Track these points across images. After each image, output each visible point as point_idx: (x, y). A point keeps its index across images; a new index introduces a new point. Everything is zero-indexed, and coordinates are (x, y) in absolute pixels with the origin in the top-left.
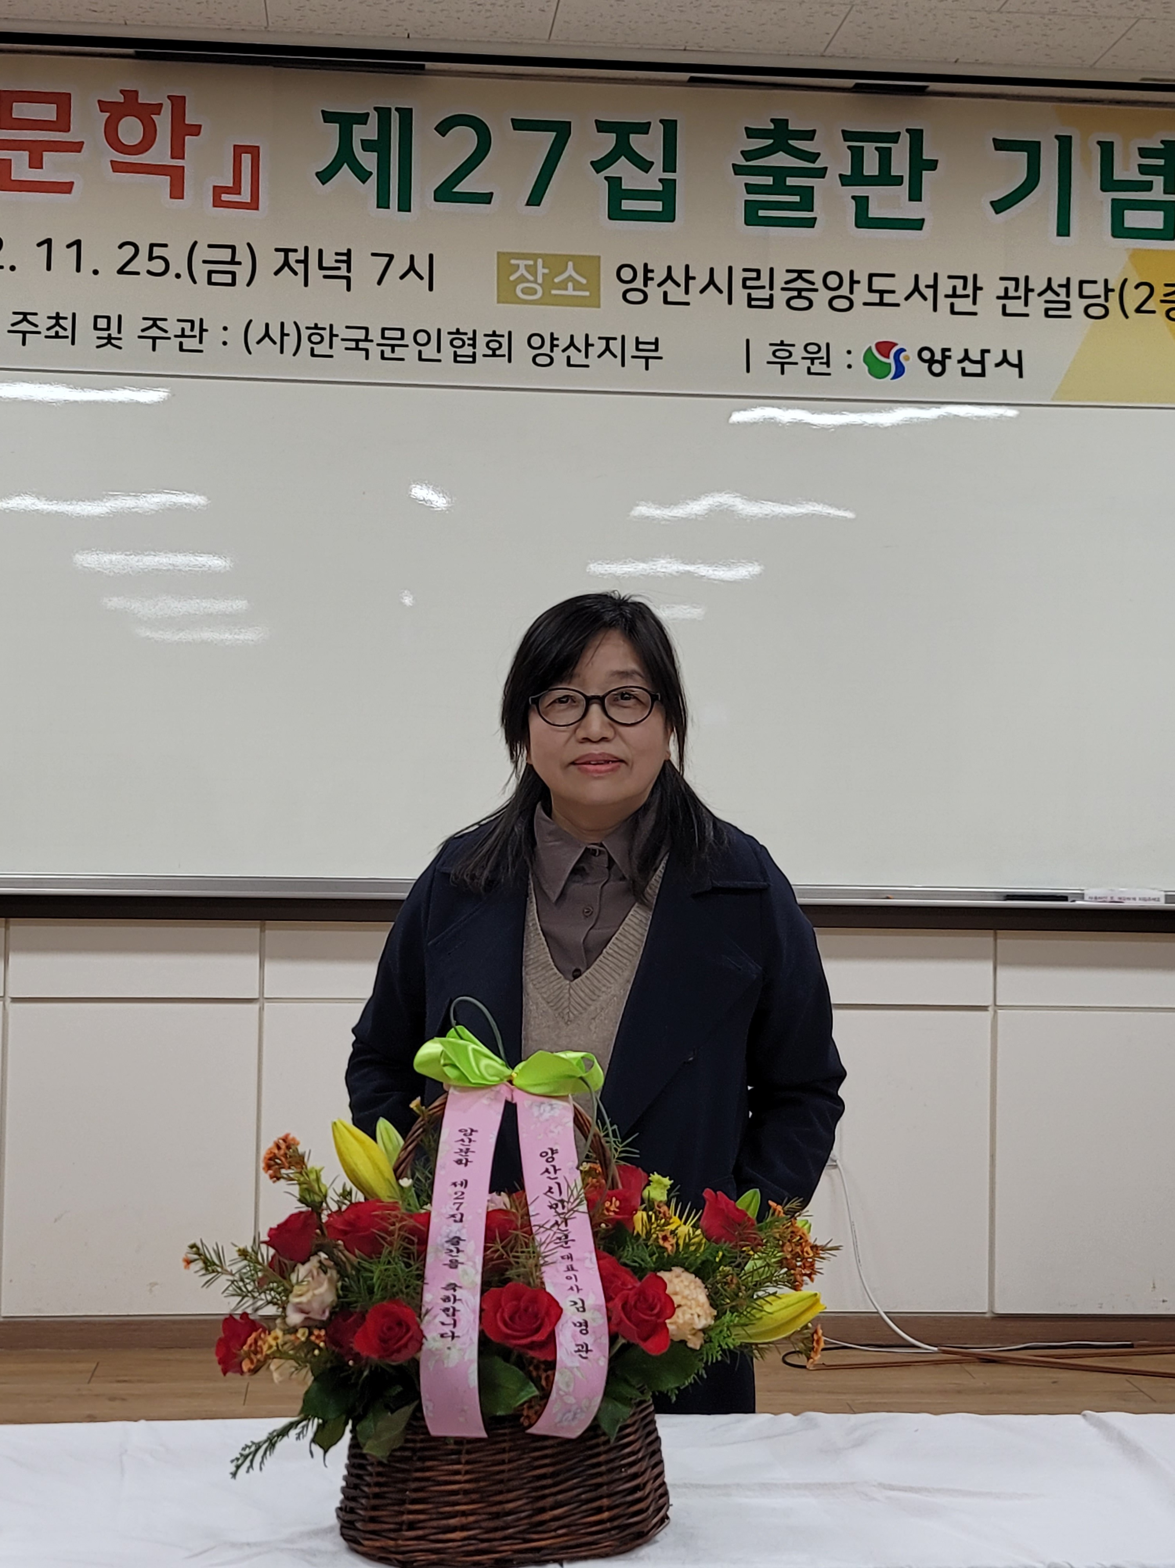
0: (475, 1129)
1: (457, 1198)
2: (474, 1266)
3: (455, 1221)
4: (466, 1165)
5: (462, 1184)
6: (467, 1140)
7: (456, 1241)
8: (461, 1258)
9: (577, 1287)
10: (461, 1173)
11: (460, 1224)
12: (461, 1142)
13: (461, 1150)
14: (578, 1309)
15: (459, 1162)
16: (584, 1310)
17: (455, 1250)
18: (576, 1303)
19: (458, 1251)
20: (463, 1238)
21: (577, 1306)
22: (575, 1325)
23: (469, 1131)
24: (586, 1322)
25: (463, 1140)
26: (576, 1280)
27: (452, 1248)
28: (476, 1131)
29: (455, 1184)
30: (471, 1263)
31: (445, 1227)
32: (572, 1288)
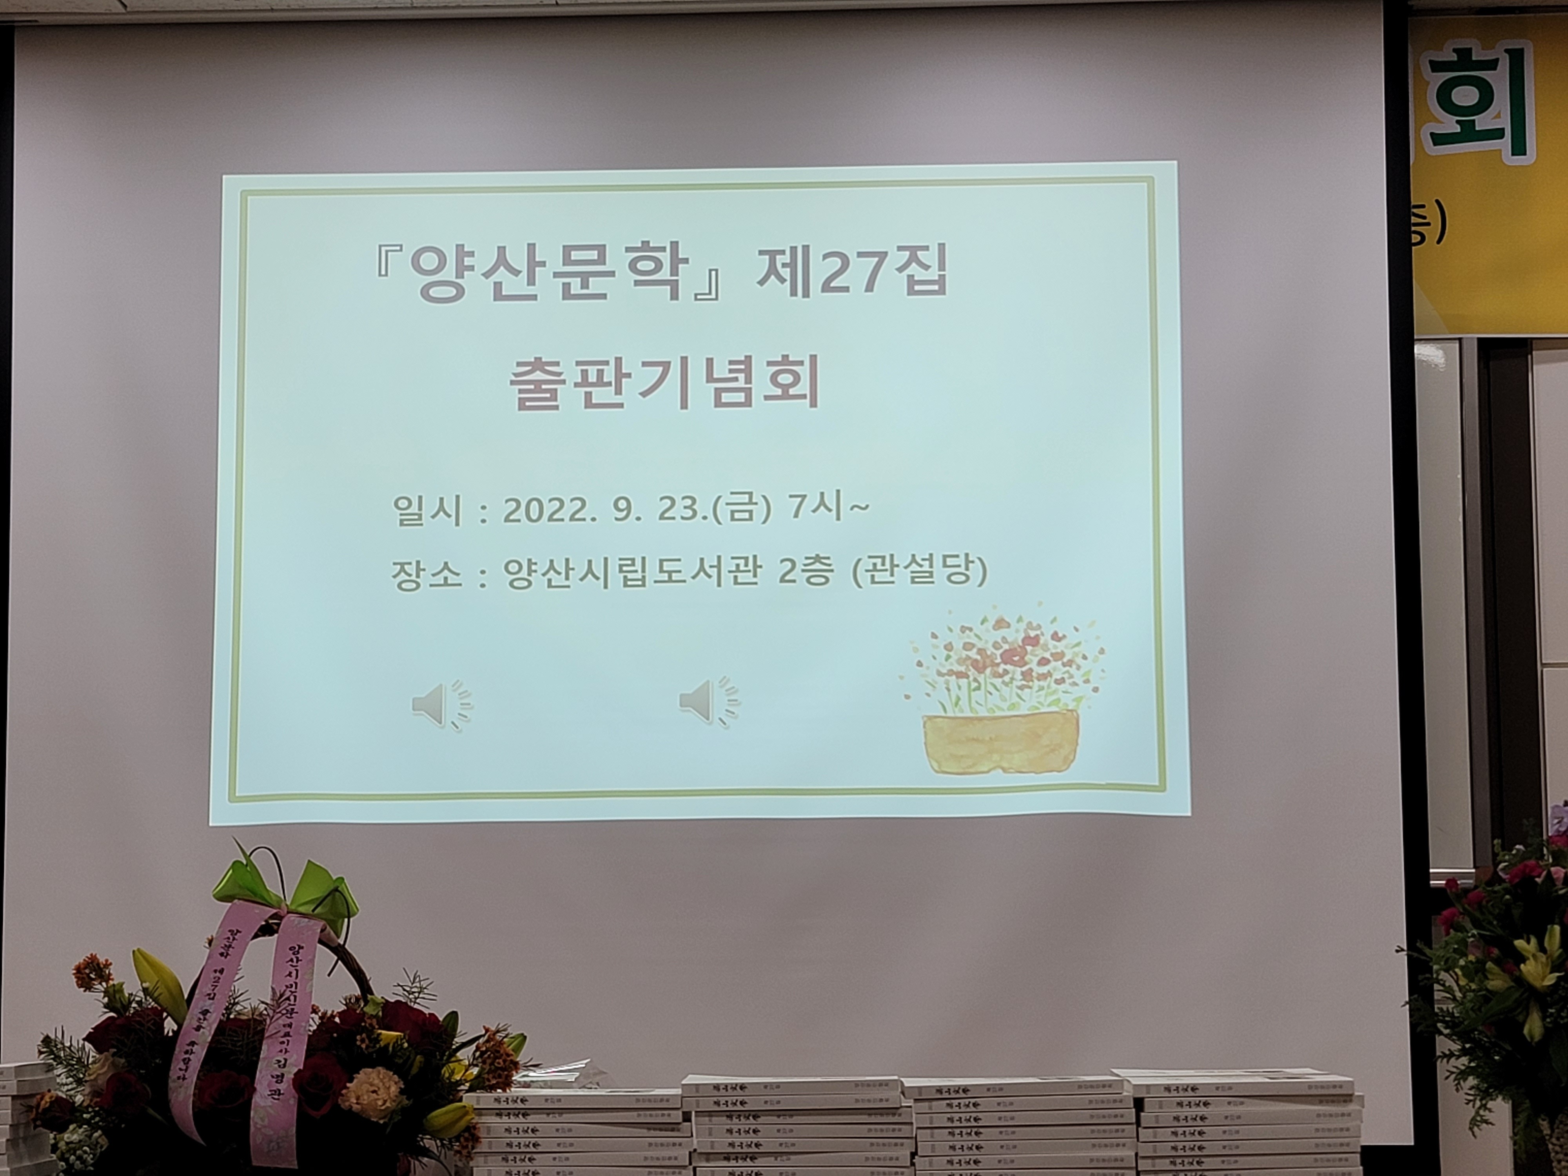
0: (240, 930)
1: (214, 982)
2: (210, 1031)
3: (209, 999)
4: (226, 957)
6: (231, 938)
7: (205, 1012)
9: (286, 1049)
11: (211, 1001)
13: (226, 945)
14: (279, 1066)
15: (222, 954)
16: (285, 1067)
18: (279, 1061)
19: (205, 1020)
22: (273, 1077)
24: (283, 1075)
25: (229, 938)
27: (202, 1017)
32: (281, 1051)
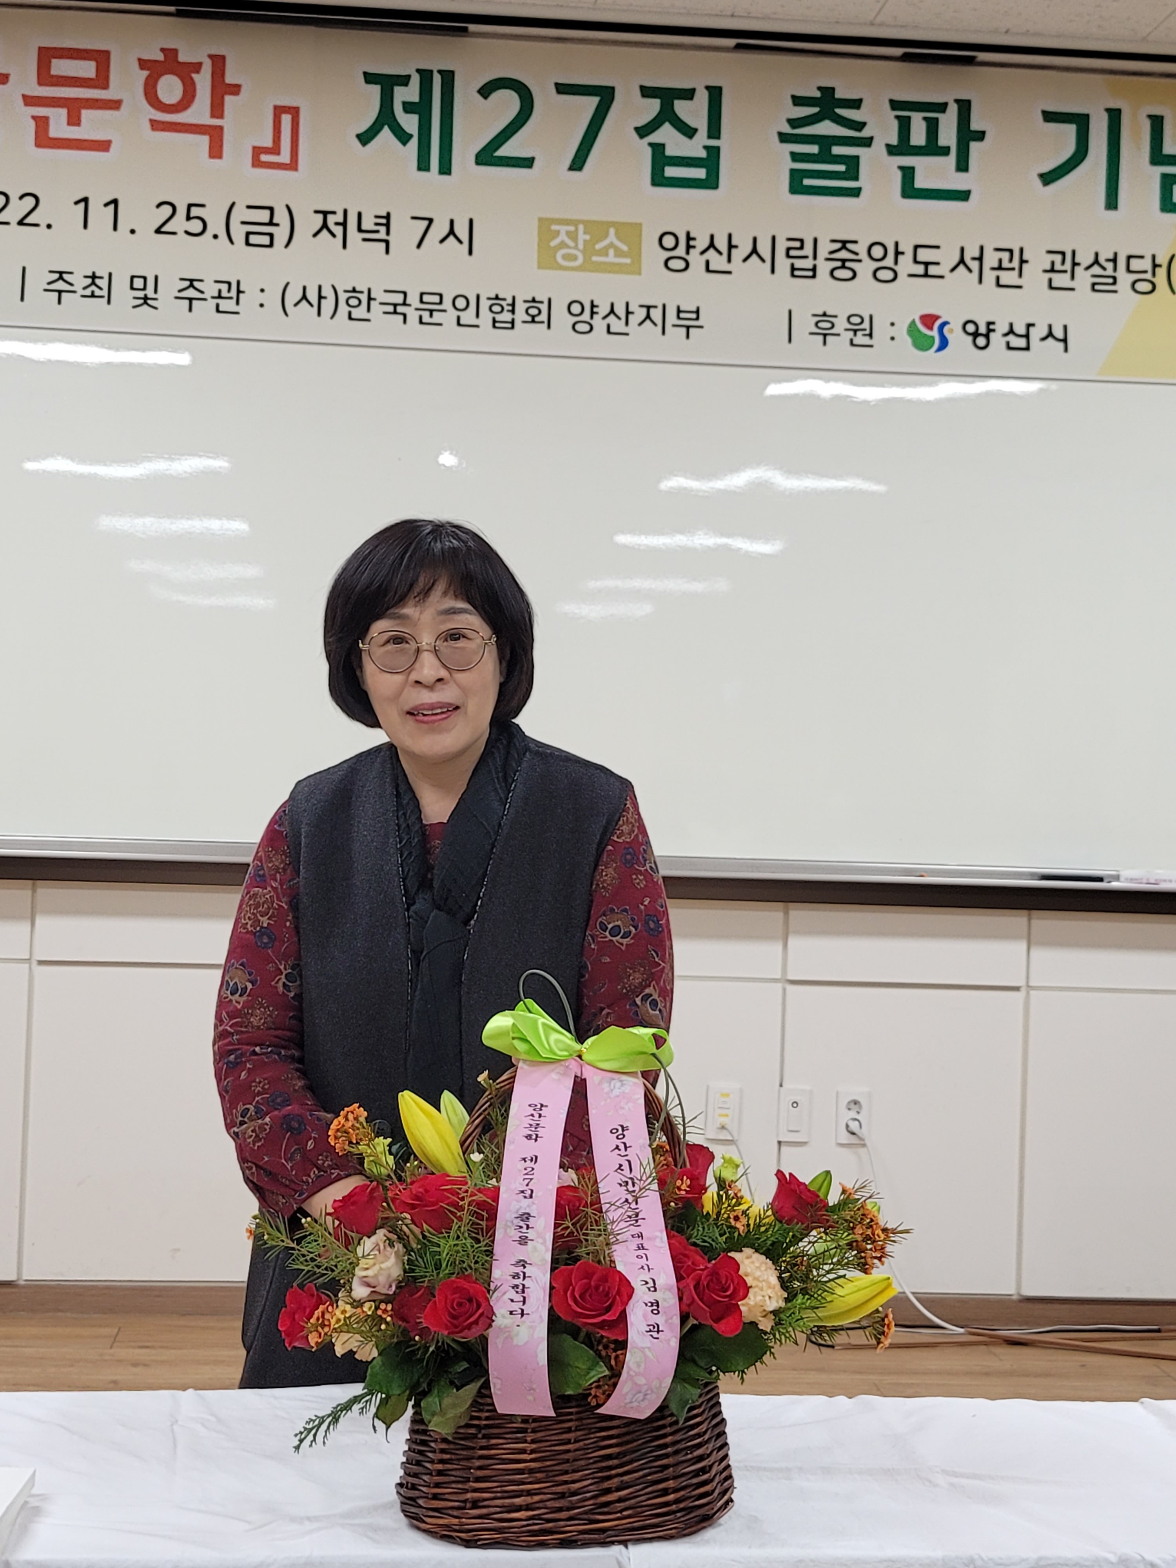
0: (545, 1104)
1: (527, 1174)
2: (544, 1243)
3: (525, 1197)
4: (536, 1140)
5: (532, 1160)
6: (536, 1115)
7: (526, 1217)
8: (531, 1234)
9: (648, 1266)
10: (530, 1148)
11: (530, 1201)
12: (531, 1117)
13: (531, 1125)
14: (649, 1289)
15: (529, 1137)
16: (655, 1290)
17: (525, 1227)
18: (647, 1283)
19: (528, 1227)
20: (532, 1215)
21: (648, 1286)
22: (646, 1305)
23: (539, 1106)
24: (657, 1302)
25: (532, 1115)
26: (647, 1260)
27: (522, 1224)
28: (546, 1106)
29: (524, 1160)
30: (540, 1241)
31: (514, 1203)
32: (642, 1267)
